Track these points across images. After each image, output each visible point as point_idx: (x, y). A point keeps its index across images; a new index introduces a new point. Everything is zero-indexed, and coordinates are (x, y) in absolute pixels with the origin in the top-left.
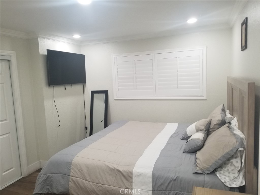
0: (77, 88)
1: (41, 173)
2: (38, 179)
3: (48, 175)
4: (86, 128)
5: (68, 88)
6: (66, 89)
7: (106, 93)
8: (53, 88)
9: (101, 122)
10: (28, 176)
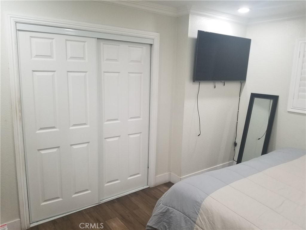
0: (232, 87)
1: (161, 201)
2: (157, 206)
3: (169, 207)
4: (235, 144)
5: (219, 85)
6: (215, 87)
7: (275, 99)
8: (199, 84)
9: (259, 139)
10: (154, 187)
